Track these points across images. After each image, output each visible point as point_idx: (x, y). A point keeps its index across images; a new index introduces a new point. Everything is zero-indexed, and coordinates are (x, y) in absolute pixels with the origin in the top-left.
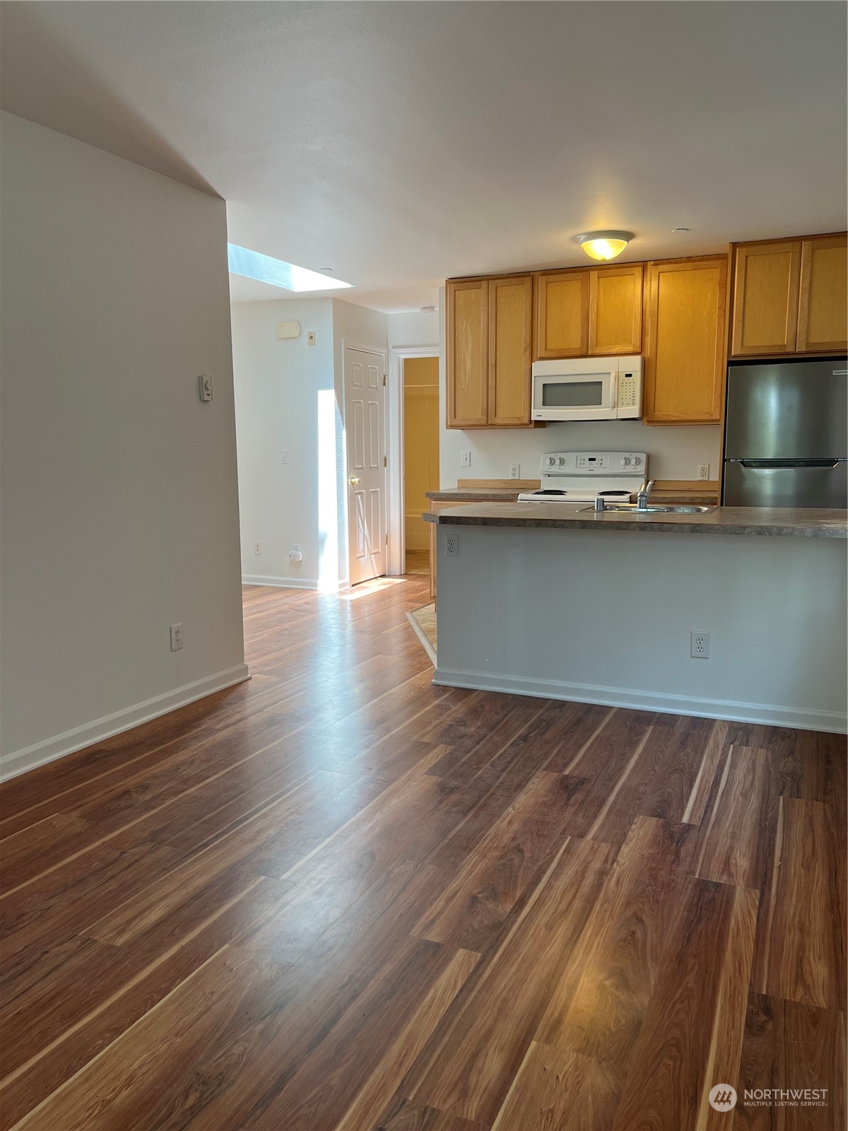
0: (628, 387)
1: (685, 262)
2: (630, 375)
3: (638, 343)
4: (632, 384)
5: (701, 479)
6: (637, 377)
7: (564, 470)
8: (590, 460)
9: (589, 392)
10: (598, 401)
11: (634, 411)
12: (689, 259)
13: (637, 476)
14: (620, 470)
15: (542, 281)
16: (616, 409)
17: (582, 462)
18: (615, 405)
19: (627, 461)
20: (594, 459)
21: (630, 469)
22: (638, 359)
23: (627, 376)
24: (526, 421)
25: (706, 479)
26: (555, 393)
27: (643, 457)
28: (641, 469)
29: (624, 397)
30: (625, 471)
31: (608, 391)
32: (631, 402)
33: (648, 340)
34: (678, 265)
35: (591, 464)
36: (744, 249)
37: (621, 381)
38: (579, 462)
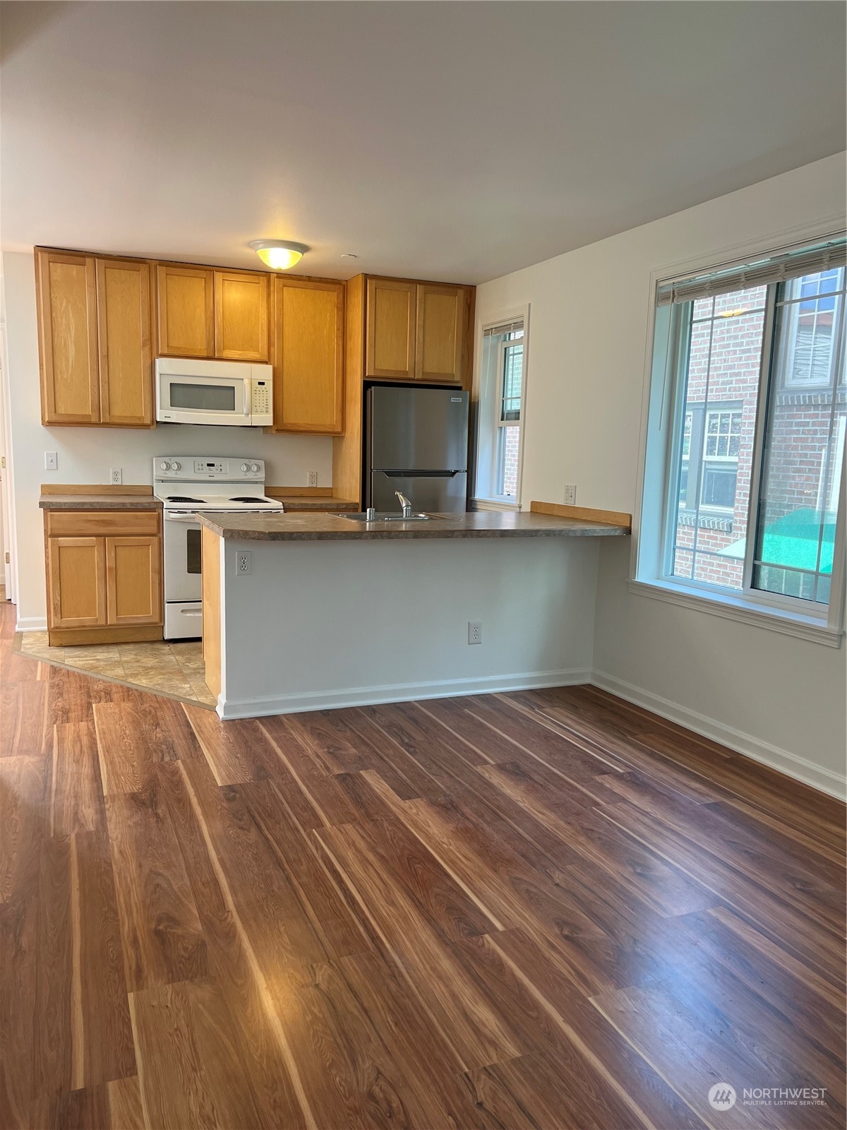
0: (261, 395)
1: (305, 280)
2: (263, 384)
3: (266, 353)
4: (265, 393)
5: (311, 486)
6: (269, 385)
7: (181, 475)
8: (209, 465)
9: (223, 396)
10: (232, 407)
11: (267, 419)
12: (309, 279)
13: (256, 483)
14: (241, 477)
15: (161, 271)
16: (250, 415)
17: (201, 467)
18: (250, 412)
19: (249, 468)
20: (213, 465)
21: (250, 476)
22: (269, 368)
23: (260, 383)
24: (148, 421)
25: (315, 486)
26: (184, 394)
27: (262, 463)
28: (261, 476)
29: (258, 405)
30: (245, 477)
31: (243, 396)
32: (264, 410)
33: (275, 350)
34: (300, 282)
35: (210, 470)
36: (374, 281)
37: (254, 389)
38: (197, 467)
